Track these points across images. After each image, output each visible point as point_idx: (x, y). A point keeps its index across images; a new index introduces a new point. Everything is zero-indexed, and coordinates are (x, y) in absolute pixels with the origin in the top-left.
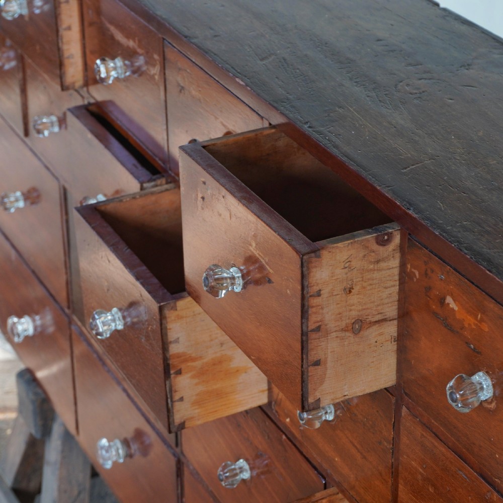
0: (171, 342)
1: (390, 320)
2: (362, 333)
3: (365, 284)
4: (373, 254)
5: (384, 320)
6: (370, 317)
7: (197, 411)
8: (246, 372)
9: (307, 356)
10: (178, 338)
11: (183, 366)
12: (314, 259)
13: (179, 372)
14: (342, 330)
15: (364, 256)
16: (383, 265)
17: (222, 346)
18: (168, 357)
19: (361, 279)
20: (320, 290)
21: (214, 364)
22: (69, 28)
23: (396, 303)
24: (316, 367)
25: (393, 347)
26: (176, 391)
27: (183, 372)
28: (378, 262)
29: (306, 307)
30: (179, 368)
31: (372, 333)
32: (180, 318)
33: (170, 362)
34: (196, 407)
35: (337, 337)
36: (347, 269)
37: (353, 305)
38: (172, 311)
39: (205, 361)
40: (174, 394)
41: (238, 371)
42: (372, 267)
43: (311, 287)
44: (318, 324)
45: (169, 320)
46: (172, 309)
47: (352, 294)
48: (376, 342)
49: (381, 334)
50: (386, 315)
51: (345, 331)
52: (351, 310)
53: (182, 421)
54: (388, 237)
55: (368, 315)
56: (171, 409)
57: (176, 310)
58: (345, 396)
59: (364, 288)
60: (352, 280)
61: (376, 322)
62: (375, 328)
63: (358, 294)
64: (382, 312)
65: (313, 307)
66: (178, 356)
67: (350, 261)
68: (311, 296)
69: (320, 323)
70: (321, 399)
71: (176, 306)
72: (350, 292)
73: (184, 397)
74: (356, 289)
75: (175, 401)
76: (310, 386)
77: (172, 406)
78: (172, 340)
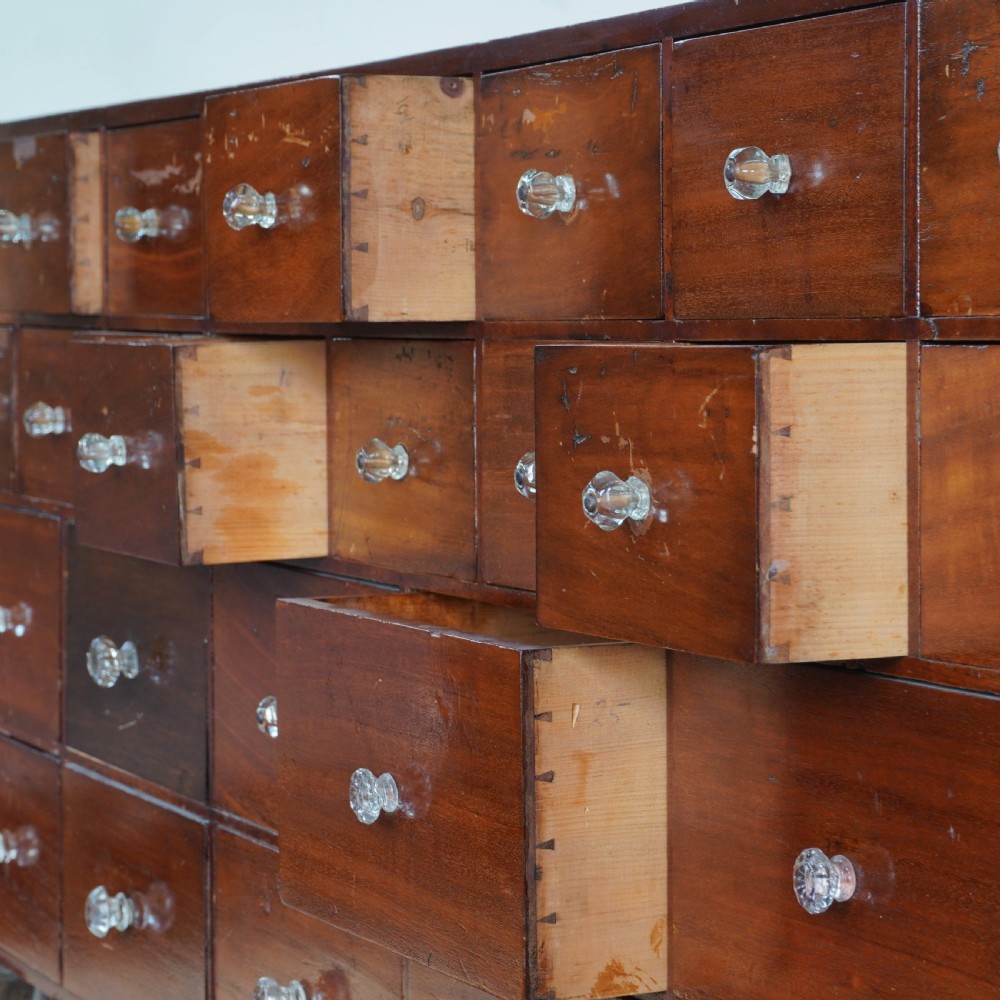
0: (186, 410)
1: (465, 214)
2: (424, 220)
3: (428, 147)
4: (437, 104)
5: (455, 211)
6: (436, 199)
7: (222, 538)
8: (295, 494)
9: (349, 231)
10: (198, 407)
11: (203, 456)
12: (358, 87)
13: (197, 464)
14: (397, 207)
15: (426, 104)
16: (451, 125)
17: (260, 439)
18: (182, 434)
19: (422, 137)
20: (366, 136)
21: (249, 466)
22: (86, 219)
23: (472, 190)
24: (362, 253)
25: (470, 258)
26: (191, 495)
27: (203, 464)
28: (444, 118)
29: (347, 155)
30: (197, 457)
31: (440, 225)
32: (201, 374)
33: (186, 443)
34: (221, 531)
35: (390, 216)
36: (403, 115)
37: (412, 173)
38: (190, 361)
39: (236, 455)
40: (188, 499)
41: (283, 487)
42: (436, 123)
43: (353, 126)
44: (364, 187)
45: (185, 373)
46: (190, 355)
47: (410, 155)
48: (446, 242)
49: (452, 232)
50: (457, 204)
51: (401, 209)
52: (408, 180)
53: (200, 548)
54: (458, 85)
55: (433, 196)
56: (183, 522)
57: (196, 360)
58: (403, 314)
59: (427, 151)
60: (409, 134)
61: (445, 210)
62: (443, 218)
63: (418, 159)
64: (453, 197)
65: (356, 158)
66: (198, 436)
67: (406, 105)
68: (354, 141)
69: (367, 187)
70: (370, 308)
71: (195, 354)
72: (407, 151)
73: (204, 509)
74: (416, 150)
75: (190, 511)
76: (353, 280)
77: (185, 517)
78: (189, 407)
